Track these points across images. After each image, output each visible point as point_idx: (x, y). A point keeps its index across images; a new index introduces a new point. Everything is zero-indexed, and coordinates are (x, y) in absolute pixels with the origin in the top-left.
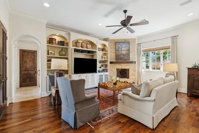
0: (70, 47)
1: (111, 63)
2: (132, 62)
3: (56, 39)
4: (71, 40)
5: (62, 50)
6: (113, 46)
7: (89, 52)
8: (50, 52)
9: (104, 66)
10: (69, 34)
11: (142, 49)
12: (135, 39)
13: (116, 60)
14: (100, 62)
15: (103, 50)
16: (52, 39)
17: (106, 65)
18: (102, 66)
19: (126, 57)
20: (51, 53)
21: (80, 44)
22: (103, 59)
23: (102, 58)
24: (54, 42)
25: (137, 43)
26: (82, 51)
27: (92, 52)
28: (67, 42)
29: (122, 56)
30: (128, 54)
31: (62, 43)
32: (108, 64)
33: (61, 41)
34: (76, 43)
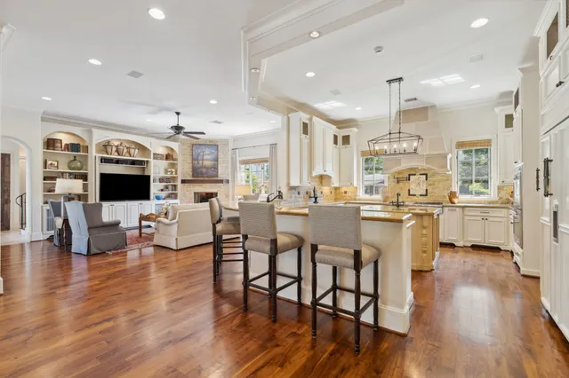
0: (92, 153)
1: (183, 182)
2: (221, 181)
3: (61, 141)
4: (95, 142)
5: (75, 160)
6: (188, 151)
7: (133, 162)
8: (49, 162)
9: (170, 187)
10: (90, 132)
11: (238, 159)
12: (227, 141)
13: (193, 176)
14: (161, 180)
15: (168, 157)
16: (54, 140)
17: (175, 186)
18: (167, 187)
19: (211, 172)
20: (51, 164)
21: (114, 149)
22: (169, 175)
23: (166, 172)
24: (59, 145)
25: (231, 147)
26: (118, 162)
27: (141, 163)
28: (86, 144)
29: (204, 170)
30: (216, 168)
31: (74, 147)
32: (179, 183)
33: (72, 144)
34: (106, 146)
